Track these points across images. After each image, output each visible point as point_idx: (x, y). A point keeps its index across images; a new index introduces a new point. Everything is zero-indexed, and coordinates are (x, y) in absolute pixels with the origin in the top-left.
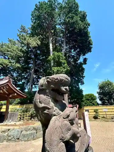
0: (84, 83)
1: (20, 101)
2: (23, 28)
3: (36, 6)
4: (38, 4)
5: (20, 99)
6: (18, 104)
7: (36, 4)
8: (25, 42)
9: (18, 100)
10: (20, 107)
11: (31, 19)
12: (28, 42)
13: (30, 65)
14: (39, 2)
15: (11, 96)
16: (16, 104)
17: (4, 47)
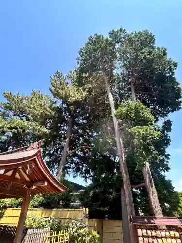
0: (169, 168)
1: (43, 200)
2: (59, 75)
3: (90, 40)
4: (93, 36)
5: (43, 196)
6: (38, 206)
7: (91, 37)
8: (62, 93)
9: (39, 198)
10: (43, 216)
11: (78, 59)
12: (66, 93)
13: (60, 132)
14: (96, 35)
15: (34, 187)
16: (34, 207)
17: (24, 102)
